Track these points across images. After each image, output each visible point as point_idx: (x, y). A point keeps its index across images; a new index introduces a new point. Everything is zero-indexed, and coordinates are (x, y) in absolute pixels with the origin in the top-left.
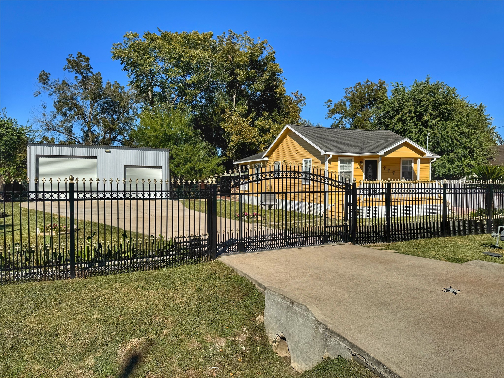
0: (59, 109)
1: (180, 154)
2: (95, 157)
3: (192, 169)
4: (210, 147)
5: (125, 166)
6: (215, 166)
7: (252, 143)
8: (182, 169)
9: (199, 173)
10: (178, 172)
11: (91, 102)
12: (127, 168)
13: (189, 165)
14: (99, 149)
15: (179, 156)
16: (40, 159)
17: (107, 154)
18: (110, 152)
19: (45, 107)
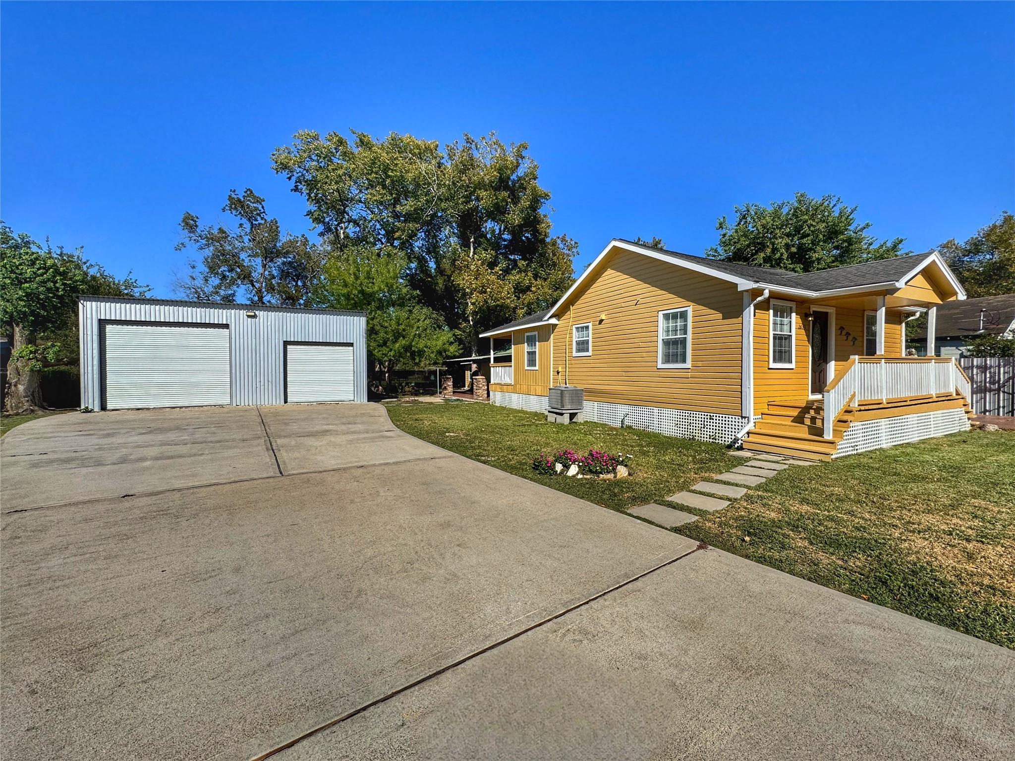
0: (213, 269)
1: (386, 324)
2: (226, 326)
3: (407, 348)
4: (434, 316)
5: (284, 342)
6: (444, 344)
7: (503, 307)
8: (391, 350)
9: (418, 355)
10: (383, 354)
11: (263, 260)
12: (289, 347)
13: (402, 342)
14: (233, 311)
15: (386, 327)
16: (109, 328)
17: (249, 319)
18: (255, 316)
19: (193, 267)
